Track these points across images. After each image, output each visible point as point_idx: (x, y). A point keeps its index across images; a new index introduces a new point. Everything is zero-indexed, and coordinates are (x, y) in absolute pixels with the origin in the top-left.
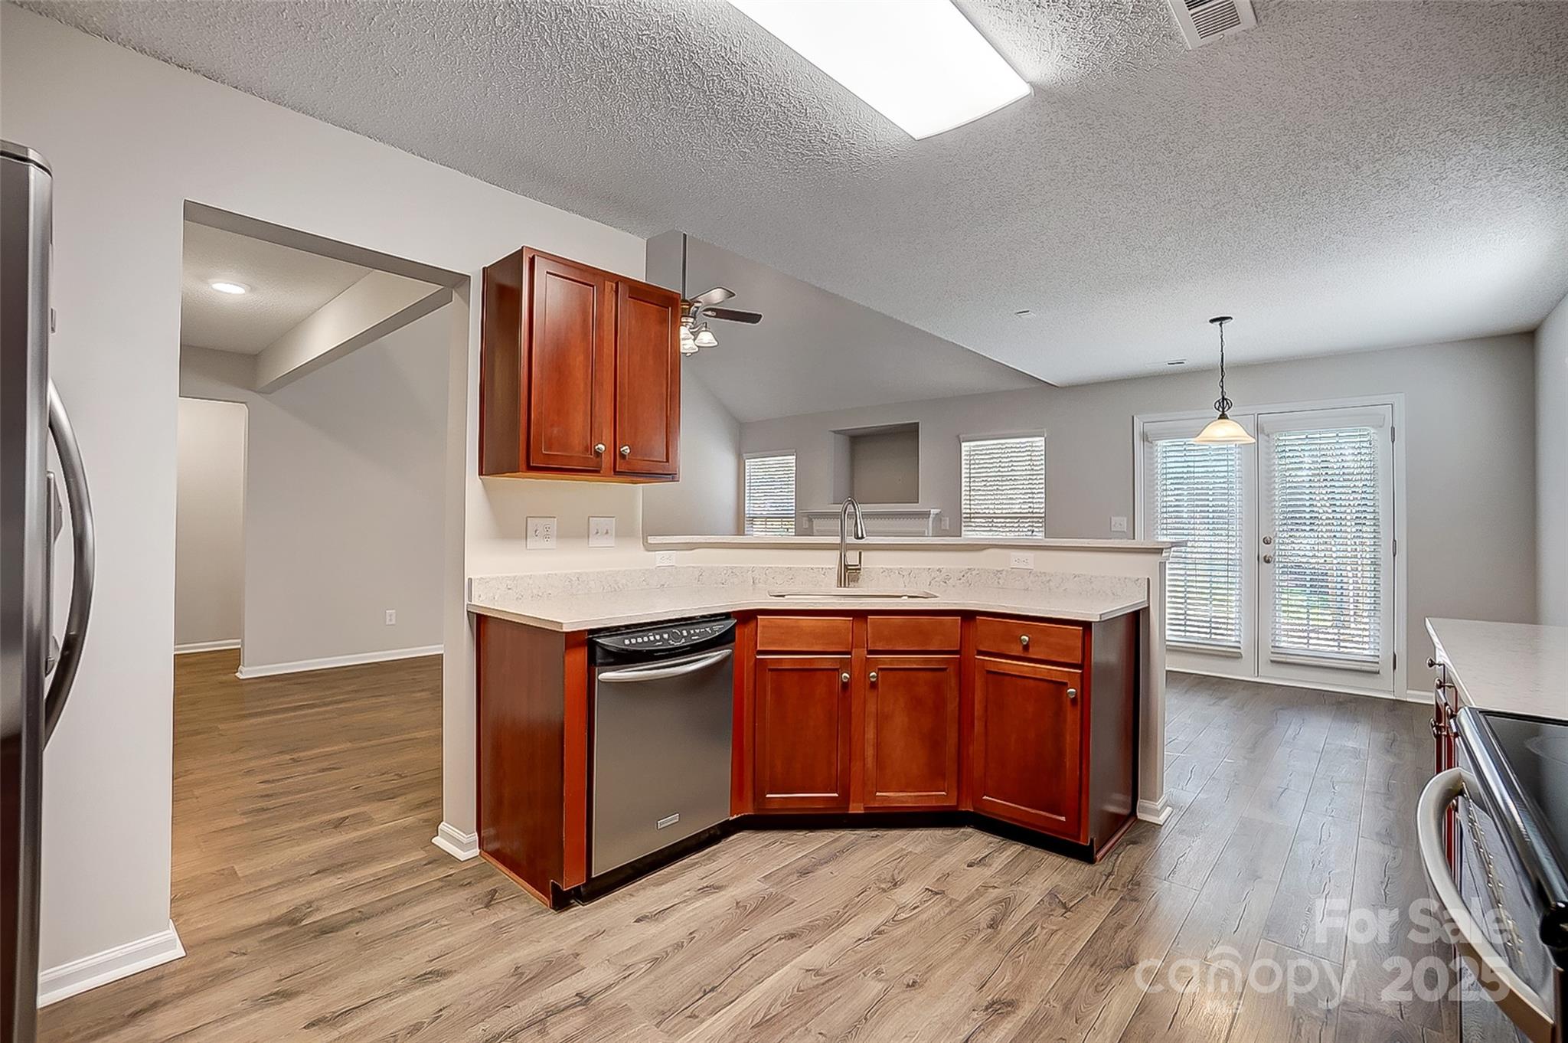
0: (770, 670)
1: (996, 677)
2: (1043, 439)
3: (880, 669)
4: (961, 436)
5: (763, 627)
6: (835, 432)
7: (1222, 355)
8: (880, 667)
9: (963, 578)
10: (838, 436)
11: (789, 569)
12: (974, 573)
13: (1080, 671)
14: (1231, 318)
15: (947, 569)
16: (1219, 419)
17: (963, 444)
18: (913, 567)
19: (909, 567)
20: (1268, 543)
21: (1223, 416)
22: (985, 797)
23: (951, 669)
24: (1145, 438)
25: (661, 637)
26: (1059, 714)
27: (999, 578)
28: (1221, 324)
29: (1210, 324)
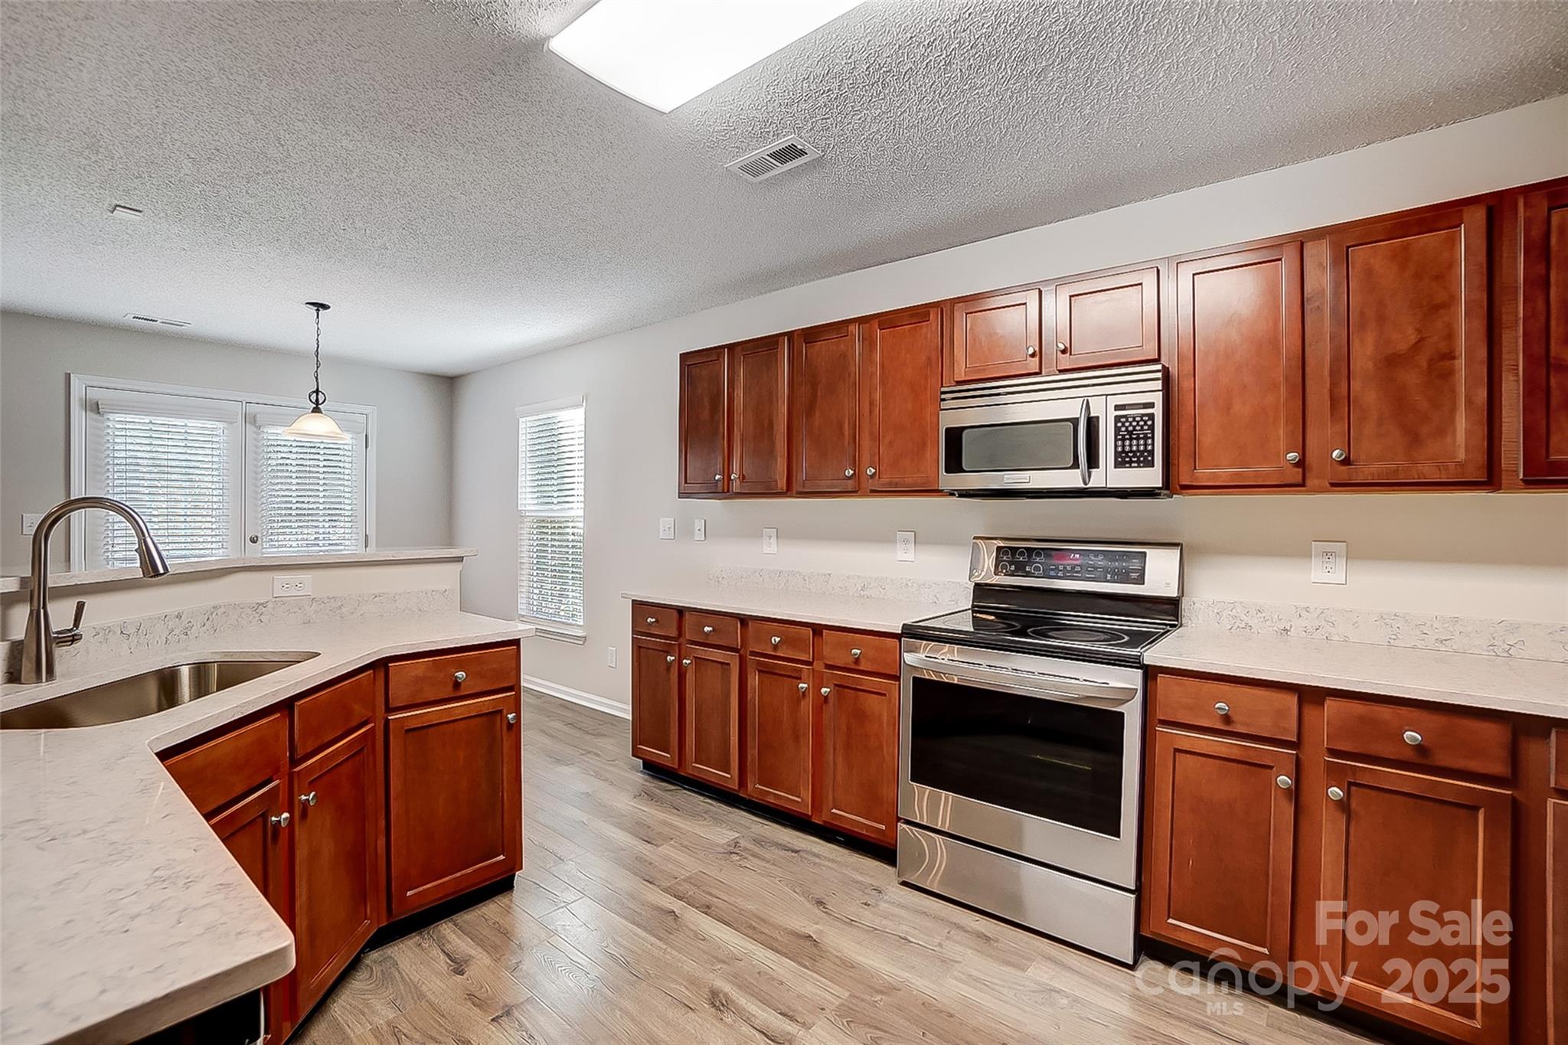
1: (418, 734)
3: (310, 783)
8: (309, 780)
13: (514, 693)
16: (312, 412)
20: (255, 542)
21: (316, 410)
22: (409, 893)
24: (96, 407)
28: (318, 310)
29: (304, 306)
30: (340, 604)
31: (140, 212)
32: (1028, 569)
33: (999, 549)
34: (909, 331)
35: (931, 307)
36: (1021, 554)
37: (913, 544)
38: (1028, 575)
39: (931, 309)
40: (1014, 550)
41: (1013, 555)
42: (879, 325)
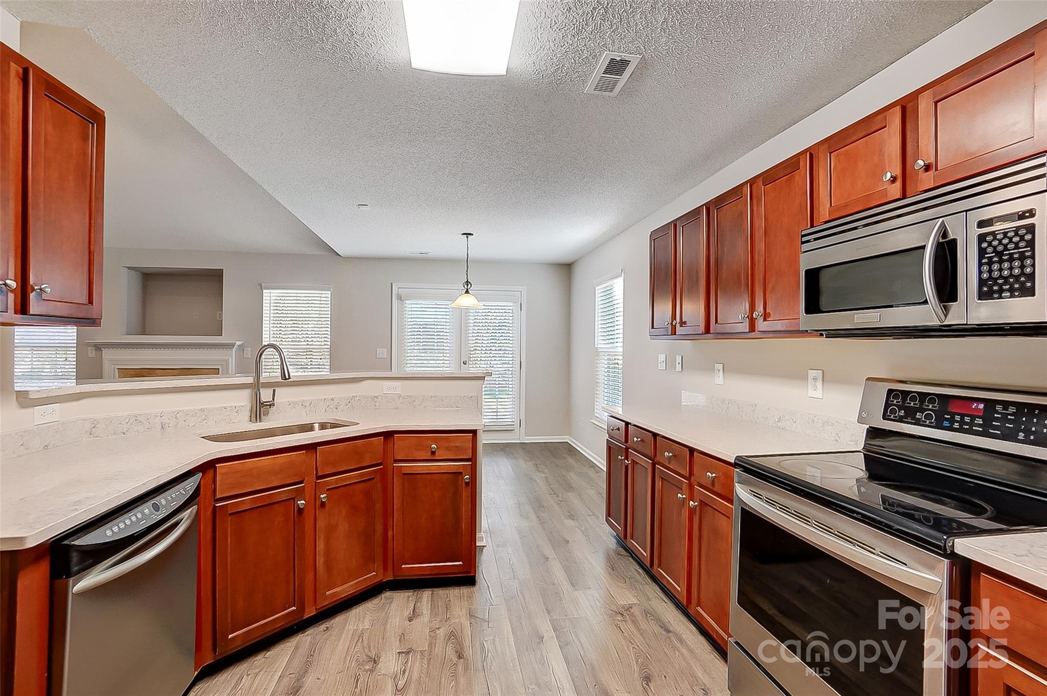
0: (231, 514)
1: (411, 477)
2: (330, 292)
3: (328, 490)
4: (262, 284)
5: (222, 474)
6: (129, 268)
7: (468, 256)
8: (327, 488)
9: (349, 404)
10: (133, 272)
11: (202, 410)
12: (356, 399)
13: (471, 463)
14: (472, 235)
15: (338, 398)
16: (465, 293)
17: (264, 291)
18: (313, 398)
19: (310, 398)
20: (465, 364)
21: (467, 292)
22: (403, 566)
23: (378, 478)
24: (400, 298)
25: (143, 513)
26: (457, 493)
27: (375, 402)
28: (467, 237)
29: (461, 236)
30: (413, 399)
31: (367, 205)
32: (918, 415)
33: (890, 392)
34: (786, 182)
35: (800, 155)
36: (913, 399)
37: (821, 381)
38: (918, 423)
39: (800, 157)
40: (905, 394)
41: (904, 400)
42: (763, 183)
